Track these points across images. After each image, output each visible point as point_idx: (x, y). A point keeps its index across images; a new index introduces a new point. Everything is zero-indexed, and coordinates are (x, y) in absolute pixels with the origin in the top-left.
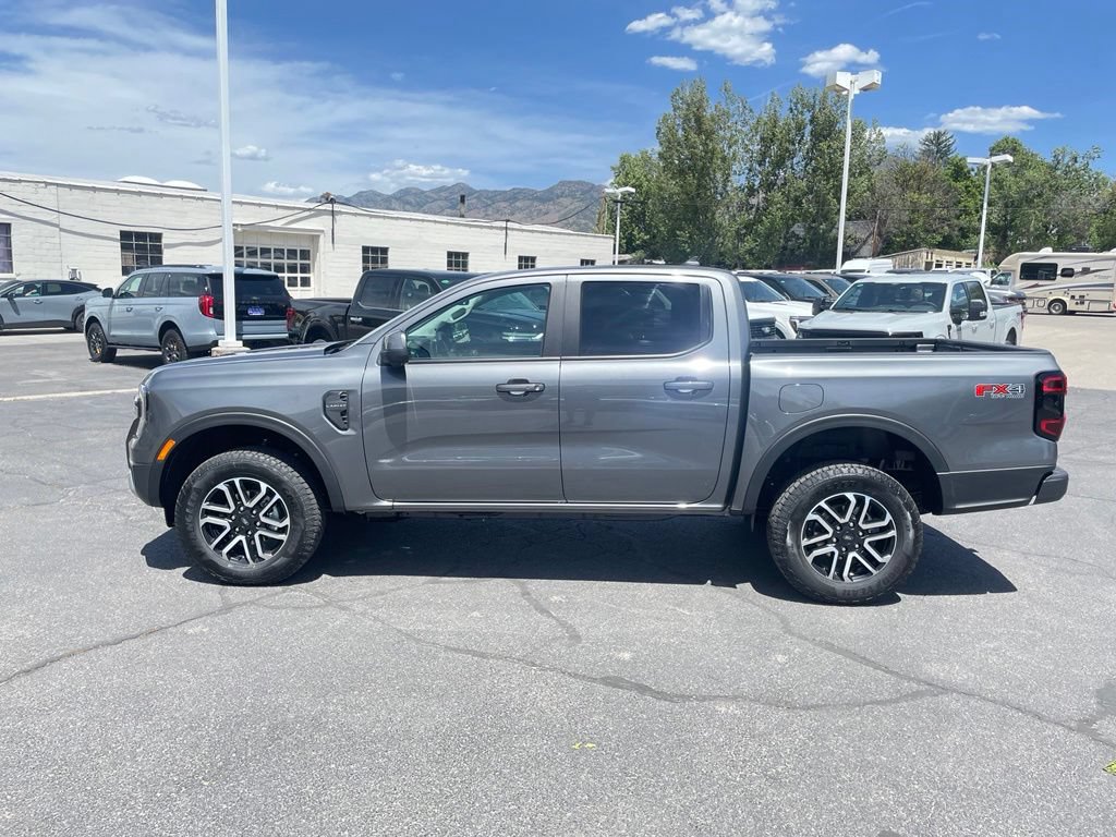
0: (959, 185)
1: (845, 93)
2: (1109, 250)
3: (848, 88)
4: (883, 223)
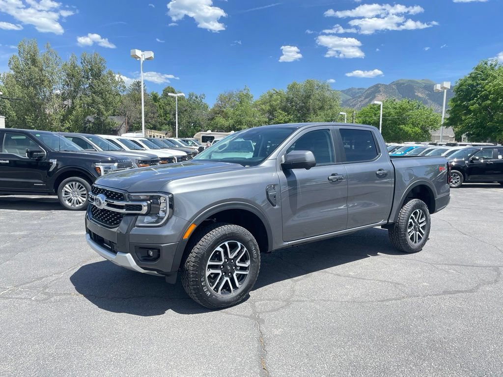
0: (156, 104)
1: (138, 59)
2: (230, 132)
3: (140, 57)
4: (129, 119)
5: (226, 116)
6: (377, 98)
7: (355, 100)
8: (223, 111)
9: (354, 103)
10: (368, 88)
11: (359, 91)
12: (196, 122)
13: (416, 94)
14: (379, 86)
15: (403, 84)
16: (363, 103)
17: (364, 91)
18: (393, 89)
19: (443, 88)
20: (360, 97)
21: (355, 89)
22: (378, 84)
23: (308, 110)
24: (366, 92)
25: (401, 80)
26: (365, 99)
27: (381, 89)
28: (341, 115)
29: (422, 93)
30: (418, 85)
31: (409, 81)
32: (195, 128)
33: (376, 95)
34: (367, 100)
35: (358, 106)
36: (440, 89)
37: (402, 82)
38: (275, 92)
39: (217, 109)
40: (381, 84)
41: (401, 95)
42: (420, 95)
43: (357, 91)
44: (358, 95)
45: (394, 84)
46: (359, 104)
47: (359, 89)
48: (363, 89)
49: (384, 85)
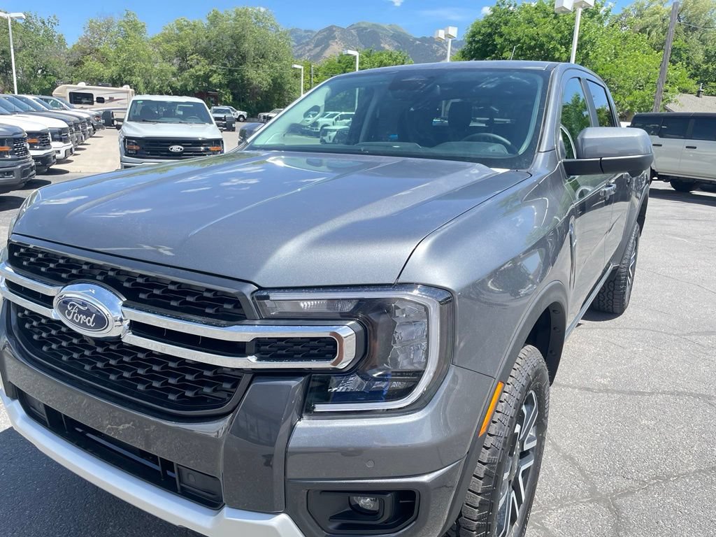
2: (121, 86)
5: (104, 60)
6: (331, 47)
7: (301, 48)
8: (98, 50)
9: (300, 52)
10: (317, 31)
11: (306, 34)
12: (46, 67)
13: (382, 45)
14: (334, 29)
15: (366, 29)
16: (313, 53)
17: (313, 35)
18: (353, 35)
19: (448, 36)
20: (307, 44)
21: (301, 30)
22: (332, 27)
23: (244, 57)
24: (316, 36)
25: (363, 23)
26: (316, 46)
27: (336, 34)
28: (294, 68)
29: (389, 45)
30: (384, 32)
31: (373, 25)
32: (45, 78)
33: (330, 42)
34: (318, 49)
35: (306, 57)
36: (443, 37)
37: (364, 26)
38: (186, 23)
39: (85, 46)
40: (336, 27)
41: (363, 46)
42: (387, 47)
43: (304, 34)
44: (304, 41)
45: (354, 29)
46: (308, 54)
47: (306, 31)
48: (312, 32)
49: (341, 28)
